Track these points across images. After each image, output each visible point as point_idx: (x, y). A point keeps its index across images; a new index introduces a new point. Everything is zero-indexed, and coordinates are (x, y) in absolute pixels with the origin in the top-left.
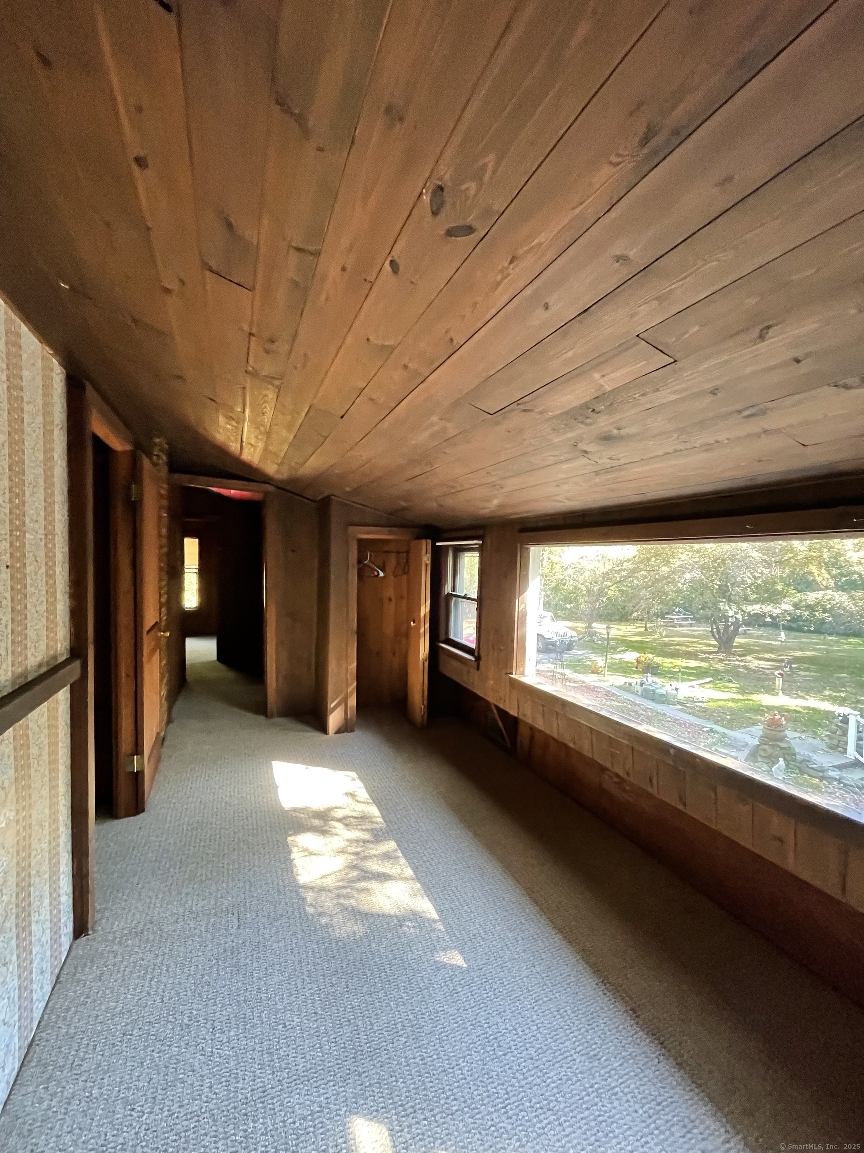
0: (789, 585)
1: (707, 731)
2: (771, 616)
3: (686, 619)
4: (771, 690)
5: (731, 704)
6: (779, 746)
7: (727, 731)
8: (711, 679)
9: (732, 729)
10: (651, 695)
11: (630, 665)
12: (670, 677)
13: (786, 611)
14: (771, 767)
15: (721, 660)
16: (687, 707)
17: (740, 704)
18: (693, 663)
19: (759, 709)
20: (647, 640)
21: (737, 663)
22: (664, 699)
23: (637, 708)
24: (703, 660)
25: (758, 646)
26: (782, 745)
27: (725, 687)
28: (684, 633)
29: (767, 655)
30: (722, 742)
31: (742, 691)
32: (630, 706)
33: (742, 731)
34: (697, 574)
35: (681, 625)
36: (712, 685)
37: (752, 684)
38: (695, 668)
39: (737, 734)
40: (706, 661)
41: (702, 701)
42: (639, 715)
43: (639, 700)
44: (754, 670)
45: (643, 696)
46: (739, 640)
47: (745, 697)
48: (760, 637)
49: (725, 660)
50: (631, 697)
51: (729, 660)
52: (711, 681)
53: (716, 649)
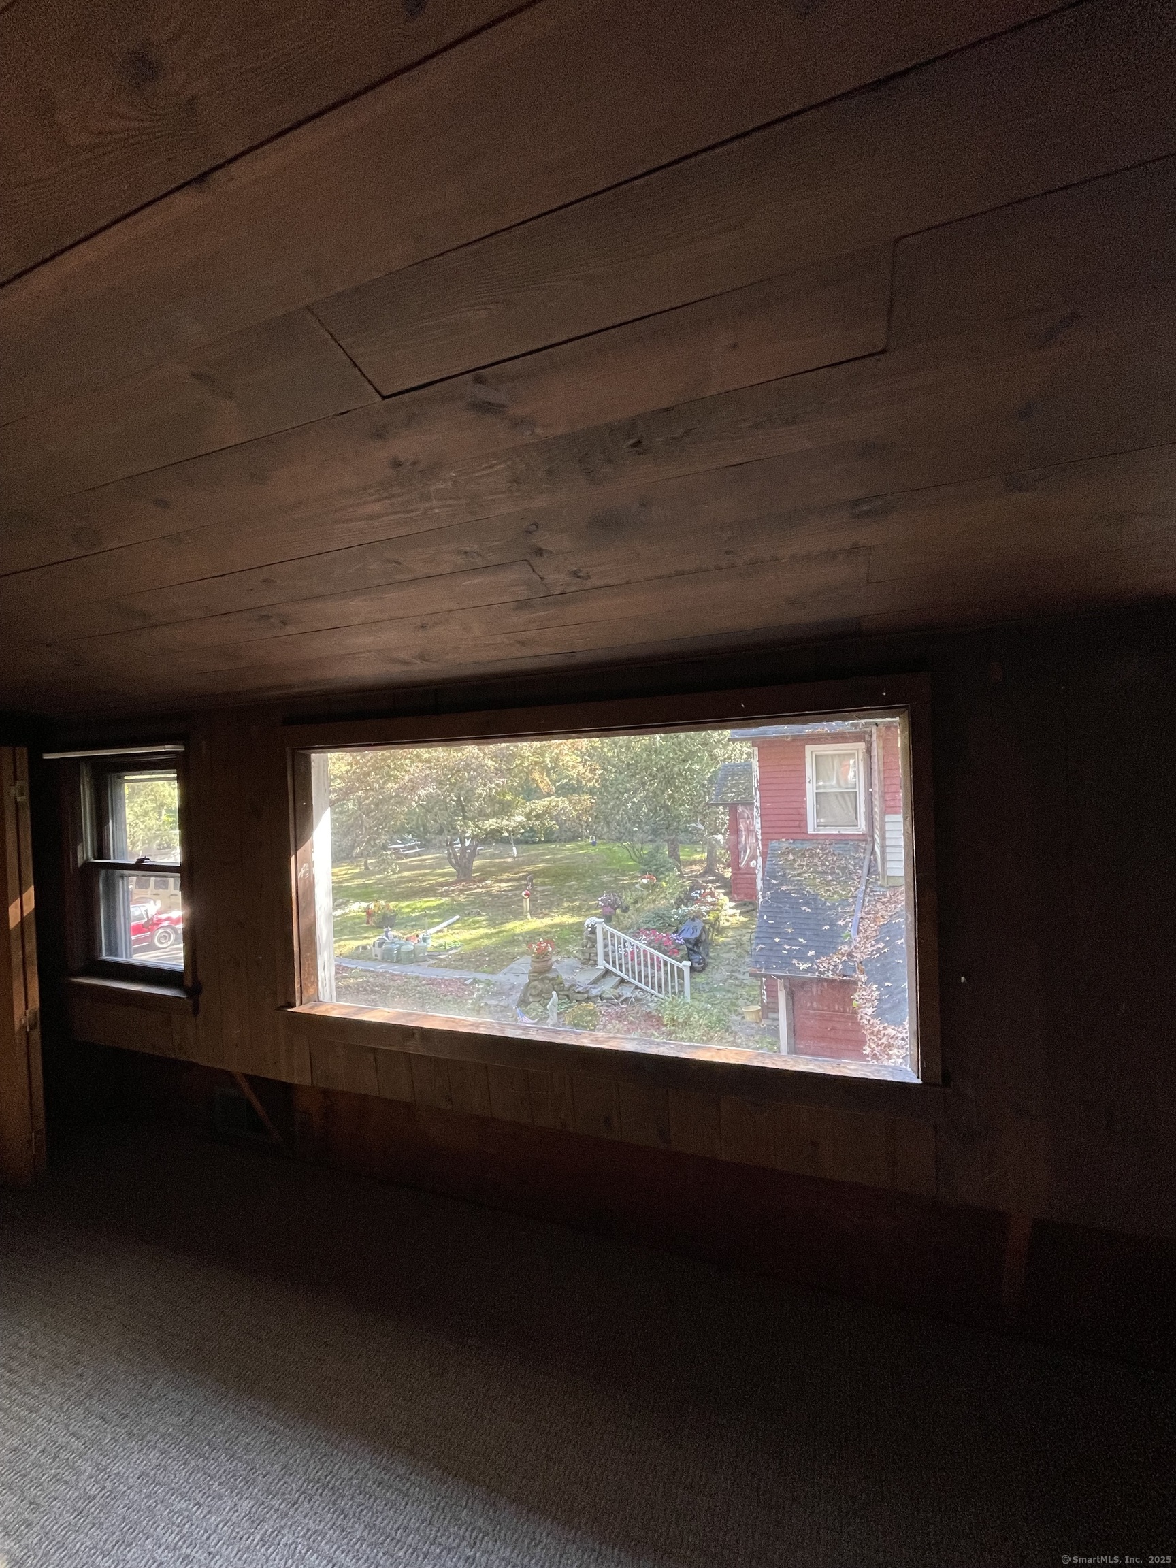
0: (518, 794)
1: (471, 984)
2: (507, 830)
3: (412, 847)
4: (519, 915)
5: (486, 942)
6: (547, 978)
7: (489, 977)
8: (458, 917)
9: (493, 973)
10: (392, 956)
11: (357, 921)
12: (412, 926)
13: (519, 823)
14: (545, 1006)
15: (461, 892)
16: (441, 959)
17: (494, 939)
18: (433, 902)
19: (513, 940)
20: (371, 882)
21: (479, 890)
22: (413, 958)
23: (381, 980)
24: (442, 895)
25: (494, 866)
26: (551, 975)
27: (475, 922)
28: (413, 866)
29: (504, 876)
30: (488, 992)
31: (492, 923)
32: (371, 979)
33: (504, 971)
34: (432, 789)
35: (407, 856)
36: (460, 925)
37: (500, 912)
38: (438, 907)
39: (500, 977)
40: (446, 896)
41: (455, 947)
42: (387, 989)
43: (380, 968)
44: (496, 896)
45: (384, 960)
46: (476, 863)
47: (497, 930)
48: (493, 856)
49: (466, 890)
50: (370, 966)
51: (471, 889)
52: (458, 920)
53: (455, 878)
